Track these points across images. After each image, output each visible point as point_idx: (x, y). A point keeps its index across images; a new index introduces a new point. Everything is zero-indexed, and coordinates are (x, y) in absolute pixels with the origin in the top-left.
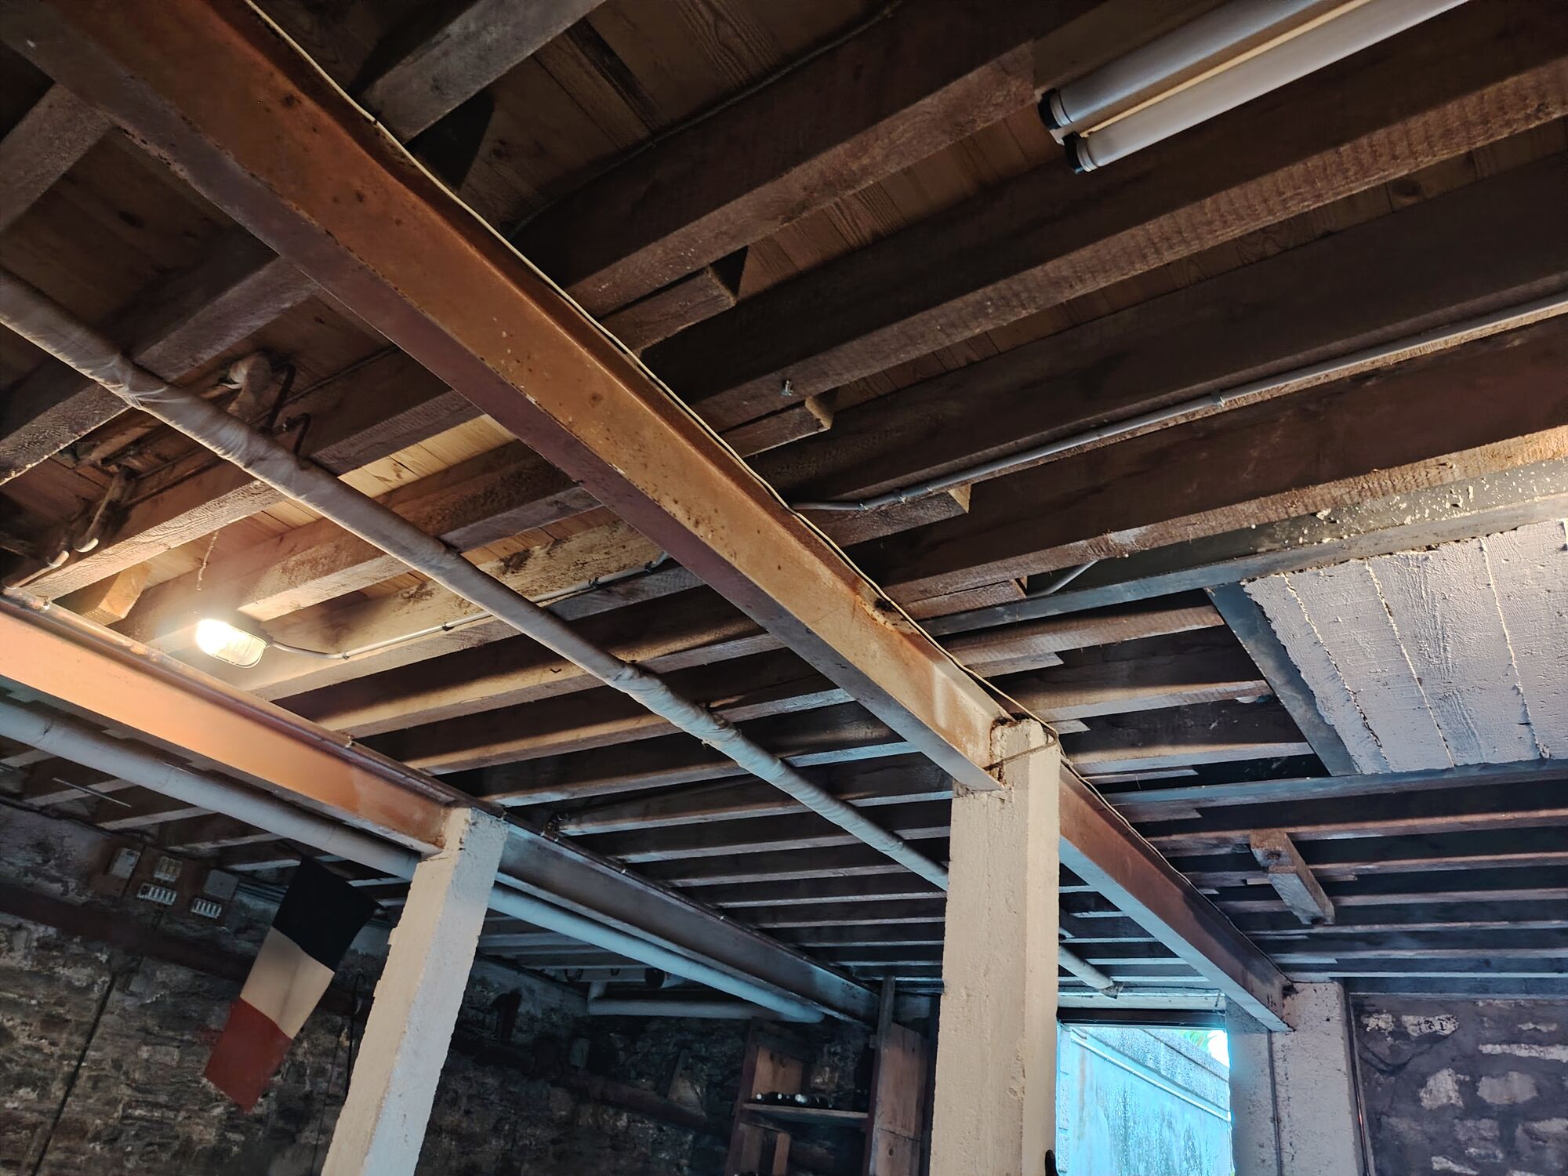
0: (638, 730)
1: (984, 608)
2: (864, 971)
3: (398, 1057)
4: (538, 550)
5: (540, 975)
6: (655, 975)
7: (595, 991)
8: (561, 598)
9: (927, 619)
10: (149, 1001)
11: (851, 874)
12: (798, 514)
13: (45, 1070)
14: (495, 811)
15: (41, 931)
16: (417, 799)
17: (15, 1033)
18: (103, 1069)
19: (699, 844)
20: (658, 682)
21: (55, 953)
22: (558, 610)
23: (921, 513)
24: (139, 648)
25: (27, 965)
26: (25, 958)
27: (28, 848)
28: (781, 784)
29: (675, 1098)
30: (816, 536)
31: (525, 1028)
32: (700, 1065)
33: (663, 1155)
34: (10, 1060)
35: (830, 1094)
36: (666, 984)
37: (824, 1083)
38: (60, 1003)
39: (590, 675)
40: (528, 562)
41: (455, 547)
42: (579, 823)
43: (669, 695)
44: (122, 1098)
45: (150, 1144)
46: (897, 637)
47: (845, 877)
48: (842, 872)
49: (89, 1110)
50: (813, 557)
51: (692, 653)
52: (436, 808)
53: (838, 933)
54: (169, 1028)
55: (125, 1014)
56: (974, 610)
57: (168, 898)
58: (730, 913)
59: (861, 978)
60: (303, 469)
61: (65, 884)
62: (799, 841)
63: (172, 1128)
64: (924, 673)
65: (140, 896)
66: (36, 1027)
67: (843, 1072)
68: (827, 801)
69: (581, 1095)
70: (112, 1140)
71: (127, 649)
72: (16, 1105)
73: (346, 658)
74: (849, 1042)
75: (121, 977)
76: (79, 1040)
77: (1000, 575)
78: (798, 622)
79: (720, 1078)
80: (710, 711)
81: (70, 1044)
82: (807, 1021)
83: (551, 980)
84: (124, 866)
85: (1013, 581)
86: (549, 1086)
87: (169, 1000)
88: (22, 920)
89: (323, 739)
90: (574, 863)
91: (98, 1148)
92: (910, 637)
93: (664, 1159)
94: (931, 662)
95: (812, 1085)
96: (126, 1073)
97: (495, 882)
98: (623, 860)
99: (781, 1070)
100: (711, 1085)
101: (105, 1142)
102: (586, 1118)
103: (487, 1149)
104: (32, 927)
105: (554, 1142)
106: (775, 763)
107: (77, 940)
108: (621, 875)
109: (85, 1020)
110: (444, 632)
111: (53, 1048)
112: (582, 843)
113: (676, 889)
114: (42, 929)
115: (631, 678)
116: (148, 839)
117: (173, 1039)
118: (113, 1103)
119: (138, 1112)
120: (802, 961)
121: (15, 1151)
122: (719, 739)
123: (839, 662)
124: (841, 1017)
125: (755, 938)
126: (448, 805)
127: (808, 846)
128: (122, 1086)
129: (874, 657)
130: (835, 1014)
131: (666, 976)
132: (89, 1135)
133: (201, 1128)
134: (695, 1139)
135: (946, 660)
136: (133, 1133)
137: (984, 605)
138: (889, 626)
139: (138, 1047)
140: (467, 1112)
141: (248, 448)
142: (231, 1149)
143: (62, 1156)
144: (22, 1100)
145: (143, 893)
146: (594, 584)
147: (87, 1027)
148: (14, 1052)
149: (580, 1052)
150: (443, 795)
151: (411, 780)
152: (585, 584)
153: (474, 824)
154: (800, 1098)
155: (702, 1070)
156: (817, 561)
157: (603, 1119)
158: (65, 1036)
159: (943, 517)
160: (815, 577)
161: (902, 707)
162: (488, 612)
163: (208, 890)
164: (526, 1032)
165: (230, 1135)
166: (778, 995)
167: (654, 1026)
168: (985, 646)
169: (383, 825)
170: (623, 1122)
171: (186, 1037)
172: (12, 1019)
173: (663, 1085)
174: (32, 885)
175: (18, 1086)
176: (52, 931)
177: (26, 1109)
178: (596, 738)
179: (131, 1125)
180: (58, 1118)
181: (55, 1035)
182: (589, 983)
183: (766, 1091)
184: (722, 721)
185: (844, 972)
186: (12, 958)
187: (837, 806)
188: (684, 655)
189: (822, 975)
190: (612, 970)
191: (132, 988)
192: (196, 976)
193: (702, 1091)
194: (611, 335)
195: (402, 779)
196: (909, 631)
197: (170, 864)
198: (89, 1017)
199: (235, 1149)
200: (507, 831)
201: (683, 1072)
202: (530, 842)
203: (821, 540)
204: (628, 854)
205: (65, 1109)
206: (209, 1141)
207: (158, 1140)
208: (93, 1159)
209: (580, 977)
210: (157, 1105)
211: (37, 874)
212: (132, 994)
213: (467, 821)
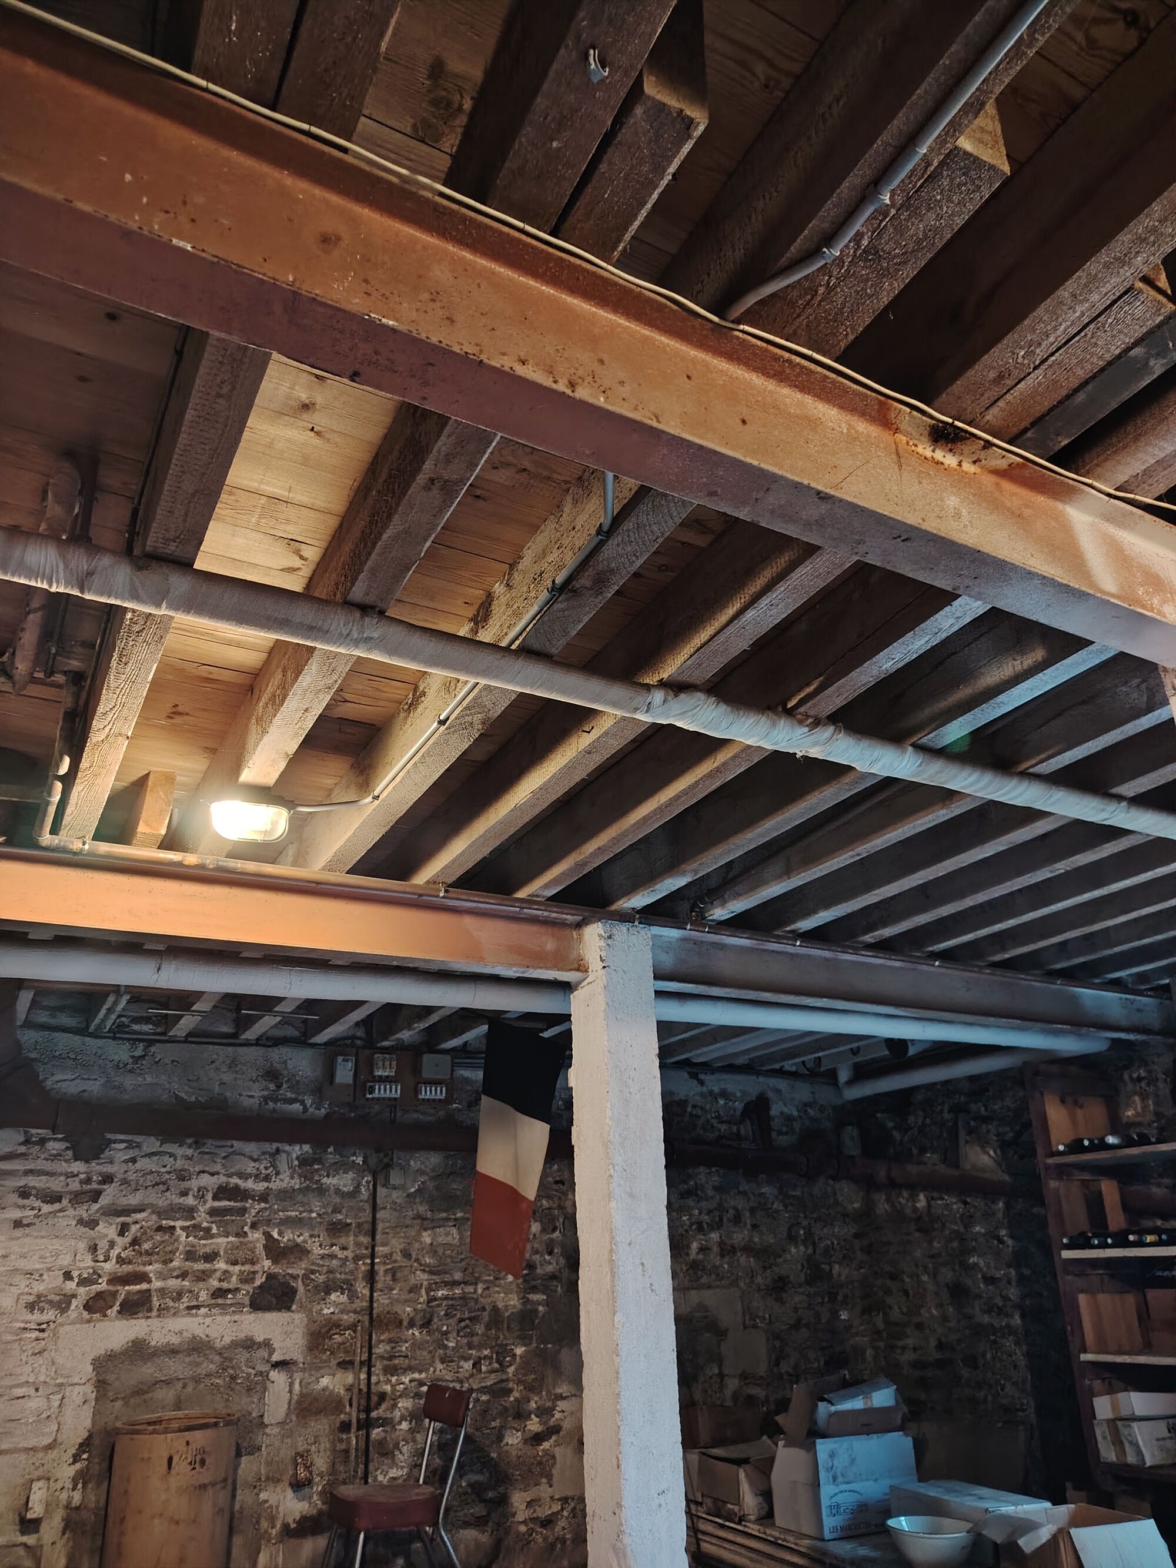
0: (718, 770)
1: (1110, 363)
2: (1142, 977)
3: (613, 1204)
4: (498, 589)
5: (781, 1073)
6: (898, 1046)
7: (844, 1076)
8: (530, 627)
9: (1025, 430)
10: (413, 1190)
11: (1074, 866)
12: (741, 327)
13: (346, 1274)
14: (626, 917)
15: (296, 1150)
16: (542, 929)
17: (308, 1246)
18: (395, 1261)
19: (869, 887)
20: (700, 695)
21: (316, 1167)
22: (536, 646)
23: (931, 218)
24: (191, 859)
25: (296, 1183)
26: (292, 1178)
27: (259, 1078)
28: (926, 776)
29: (968, 1167)
30: (787, 355)
31: (784, 1129)
32: (984, 1126)
33: (977, 1229)
34: (313, 1272)
35: (1149, 1125)
36: (912, 1051)
37: (1137, 1114)
38: (336, 1210)
39: (624, 719)
40: (493, 607)
41: (373, 607)
42: (723, 904)
43: (723, 708)
44: (421, 1285)
45: (461, 1320)
46: (989, 480)
47: (1067, 872)
48: (1062, 867)
49: (397, 1301)
50: (799, 395)
51: (722, 637)
52: (567, 932)
53: (1090, 941)
54: (440, 1211)
55: (395, 1207)
56: (1094, 377)
57: (394, 1092)
58: (946, 956)
59: (1143, 987)
60: (140, 568)
61: (302, 1103)
62: (986, 845)
63: (476, 1301)
64: (1053, 523)
65: (368, 1096)
66: (324, 1237)
67: (1157, 1096)
68: (998, 779)
69: (869, 1184)
70: (427, 1324)
71: (180, 864)
72: (332, 1310)
73: (377, 798)
74: (1153, 1063)
75: (380, 1172)
76: (365, 1240)
77: (1114, 280)
78: (797, 485)
79: (1011, 1135)
80: (790, 713)
81: (358, 1244)
82: (1091, 1051)
83: (794, 1075)
84: (345, 1072)
85: (1139, 285)
86: (831, 1182)
87: (431, 1185)
88: (279, 1145)
89: (421, 895)
90: (742, 949)
91: (417, 1333)
92: (1006, 474)
93: (979, 1233)
94: (1060, 506)
95: (1125, 1120)
96: (417, 1260)
97: (656, 992)
98: (793, 931)
99: (1080, 1113)
100: (1004, 1145)
101: (422, 1326)
102: (882, 1206)
103: (789, 1257)
104: (287, 1148)
105: (857, 1236)
106: (904, 751)
107: (331, 1149)
108: (798, 948)
109: (363, 1220)
110: (443, 728)
111: (345, 1253)
112: (739, 923)
113: (869, 947)
114: (297, 1148)
115: (665, 701)
116: (358, 1042)
117: (448, 1219)
118: (414, 1289)
119: (440, 1293)
120: (1058, 986)
121: (347, 1352)
122: (815, 744)
123: (896, 533)
124: (1131, 1037)
125: (987, 976)
126: (579, 926)
127: (1002, 848)
128: (418, 1272)
129: (958, 515)
130: (1123, 1036)
131: (909, 1043)
132: (405, 1323)
133: (502, 1295)
134: (1008, 1206)
135: (1083, 491)
136: (443, 1313)
137: (1108, 357)
138: (968, 467)
139: (419, 1234)
140: (755, 1226)
141: (66, 566)
142: (537, 1310)
143: (388, 1348)
144: (336, 1304)
145: (370, 1093)
146: (553, 590)
147: (367, 1227)
148: (313, 1264)
149: (851, 1140)
150: (569, 917)
151: (526, 910)
152: (544, 595)
153: (610, 937)
154: (1111, 1140)
155: (989, 1131)
156: (808, 399)
157: (900, 1203)
158: (351, 1238)
159: (972, 207)
160: (813, 424)
161: (1029, 573)
162: (472, 681)
163: (426, 1074)
164: (786, 1134)
165: (531, 1296)
166: (1044, 1032)
167: (919, 1097)
168: (1136, 439)
169: (515, 965)
170: (922, 1202)
171: (459, 1215)
172: (301, 1234)
173: (951, 1156)
174: (274, 1110)
175: (328, 1293)
176: (307, 1148)
177: (342, 1312)
178: (677, 798)
179: (439, 1305)
180: (371, 1314)
181: (342, 1240)
182: (834, 1069)
183: (1070, 1137)
184: (810, 720)
185: (1117, 985)
186: (282, 1180)
187: (1014, 782)
188: (713, 645)
189: (1088, 995)
190: (852, 1049)
191: (392, 1182)
192: (447, 1157)
193: (995, 1152)
194: (305, 126)
195: (519, 913)
196: (1003, 464)
197: (384, 1059)
198: (366, 1216)
199: (541, 1308)
200: (649, 935)
201: (968, 1138)
202: (684, 940)
203: (798, 360)
204: (794, 922)
205: (375, 1305)
206: (514, 1306)
207: (467, 1315)
208: (416, 1346)
209: (819, 1065)
210: (455, 1284)
211: (276, 1100)
212: (395, 1188)
213: (600, 936)
